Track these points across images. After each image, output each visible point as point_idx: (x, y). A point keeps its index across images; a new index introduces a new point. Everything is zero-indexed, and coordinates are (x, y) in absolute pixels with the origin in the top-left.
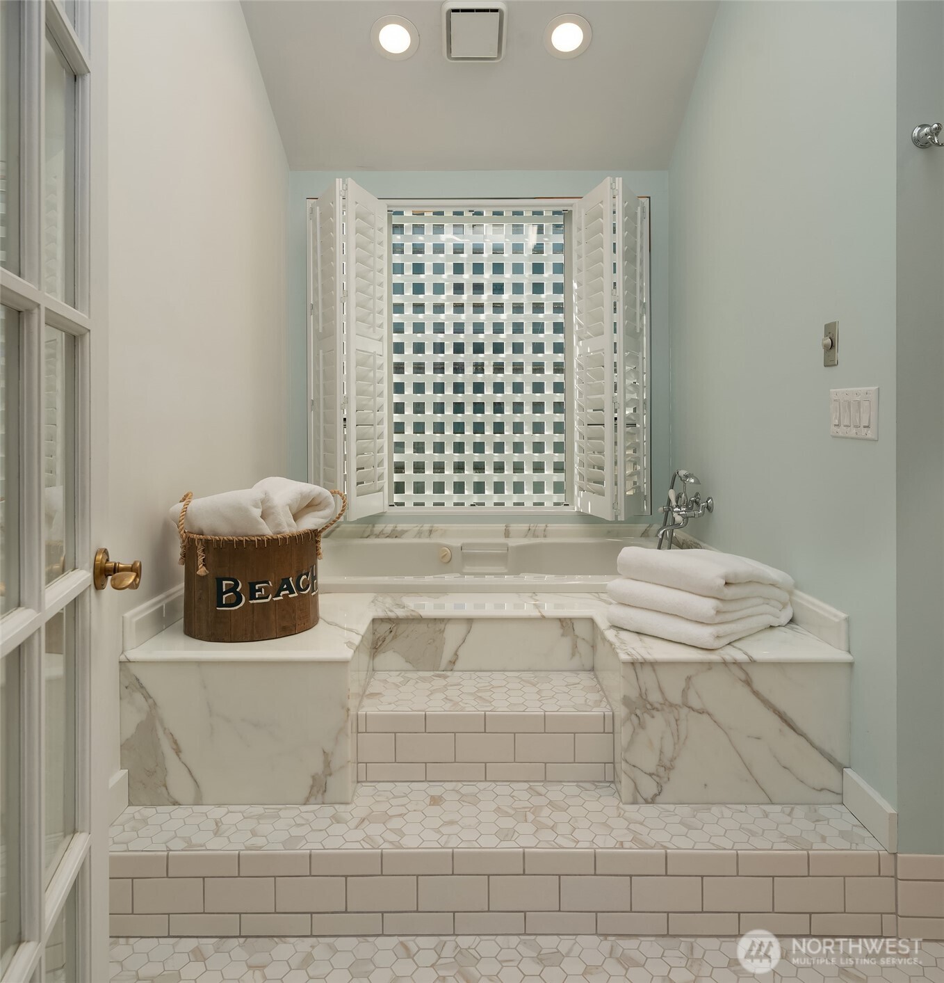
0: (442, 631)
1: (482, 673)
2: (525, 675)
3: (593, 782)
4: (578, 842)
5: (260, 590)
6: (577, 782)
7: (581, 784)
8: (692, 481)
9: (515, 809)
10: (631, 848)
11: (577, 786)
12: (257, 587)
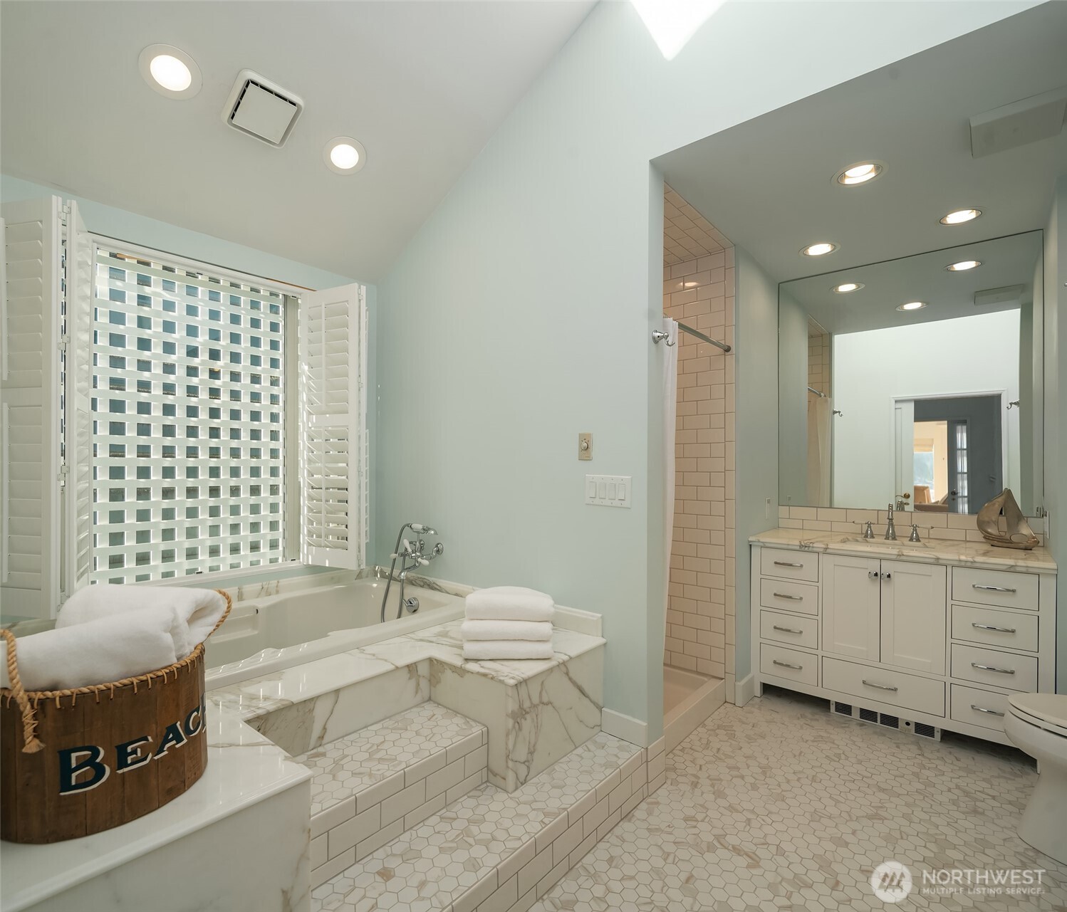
0: (311, 711)
1: (350, 736)
2: (388, 723)
3: (475, 789)
4: (520, 839)
5: (134, 752)
6: (466, 794)
7: (471, 794)
8: (432, 532)
9: (452, 841)
10: (551, 822)
11: (469, 797)
12: (129, 749)
